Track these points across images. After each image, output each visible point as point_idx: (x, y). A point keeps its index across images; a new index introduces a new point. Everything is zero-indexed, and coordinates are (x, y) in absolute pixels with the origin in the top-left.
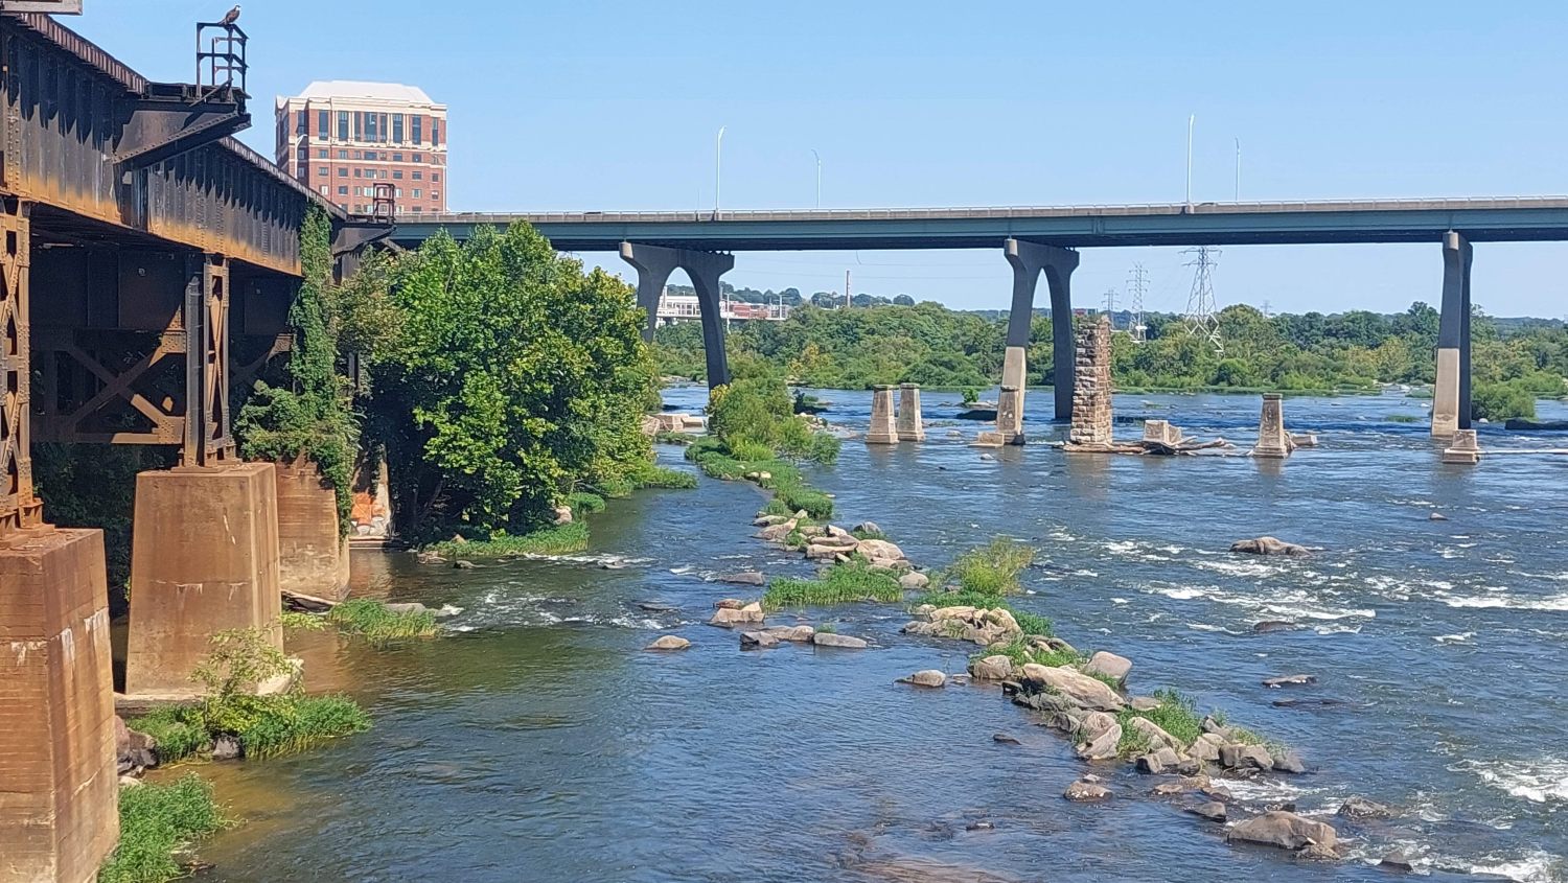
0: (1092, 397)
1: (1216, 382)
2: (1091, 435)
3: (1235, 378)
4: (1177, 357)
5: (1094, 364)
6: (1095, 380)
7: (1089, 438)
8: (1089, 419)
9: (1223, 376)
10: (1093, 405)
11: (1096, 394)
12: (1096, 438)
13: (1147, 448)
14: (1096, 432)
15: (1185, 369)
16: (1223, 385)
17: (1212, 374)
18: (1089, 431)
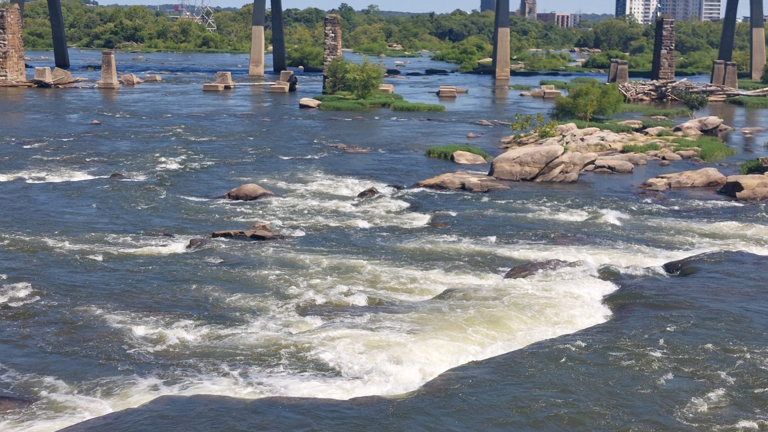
0: (5, 53)
1: (200, 47)
2: (6, 76)
3: (211, 44)
4: (179, 32)
5: (5, 33)
6: (6, 43)
7: (4, 78)
8: (4, 66)
9: (206, 43)
10: (6, 58)
11: (7, 52)
12: (9, 78)
13: (35, 84)
14: (8, 74)
15: (184, 39)
16: (205, 48)
17: (199, 42)
18: (4, 74)
